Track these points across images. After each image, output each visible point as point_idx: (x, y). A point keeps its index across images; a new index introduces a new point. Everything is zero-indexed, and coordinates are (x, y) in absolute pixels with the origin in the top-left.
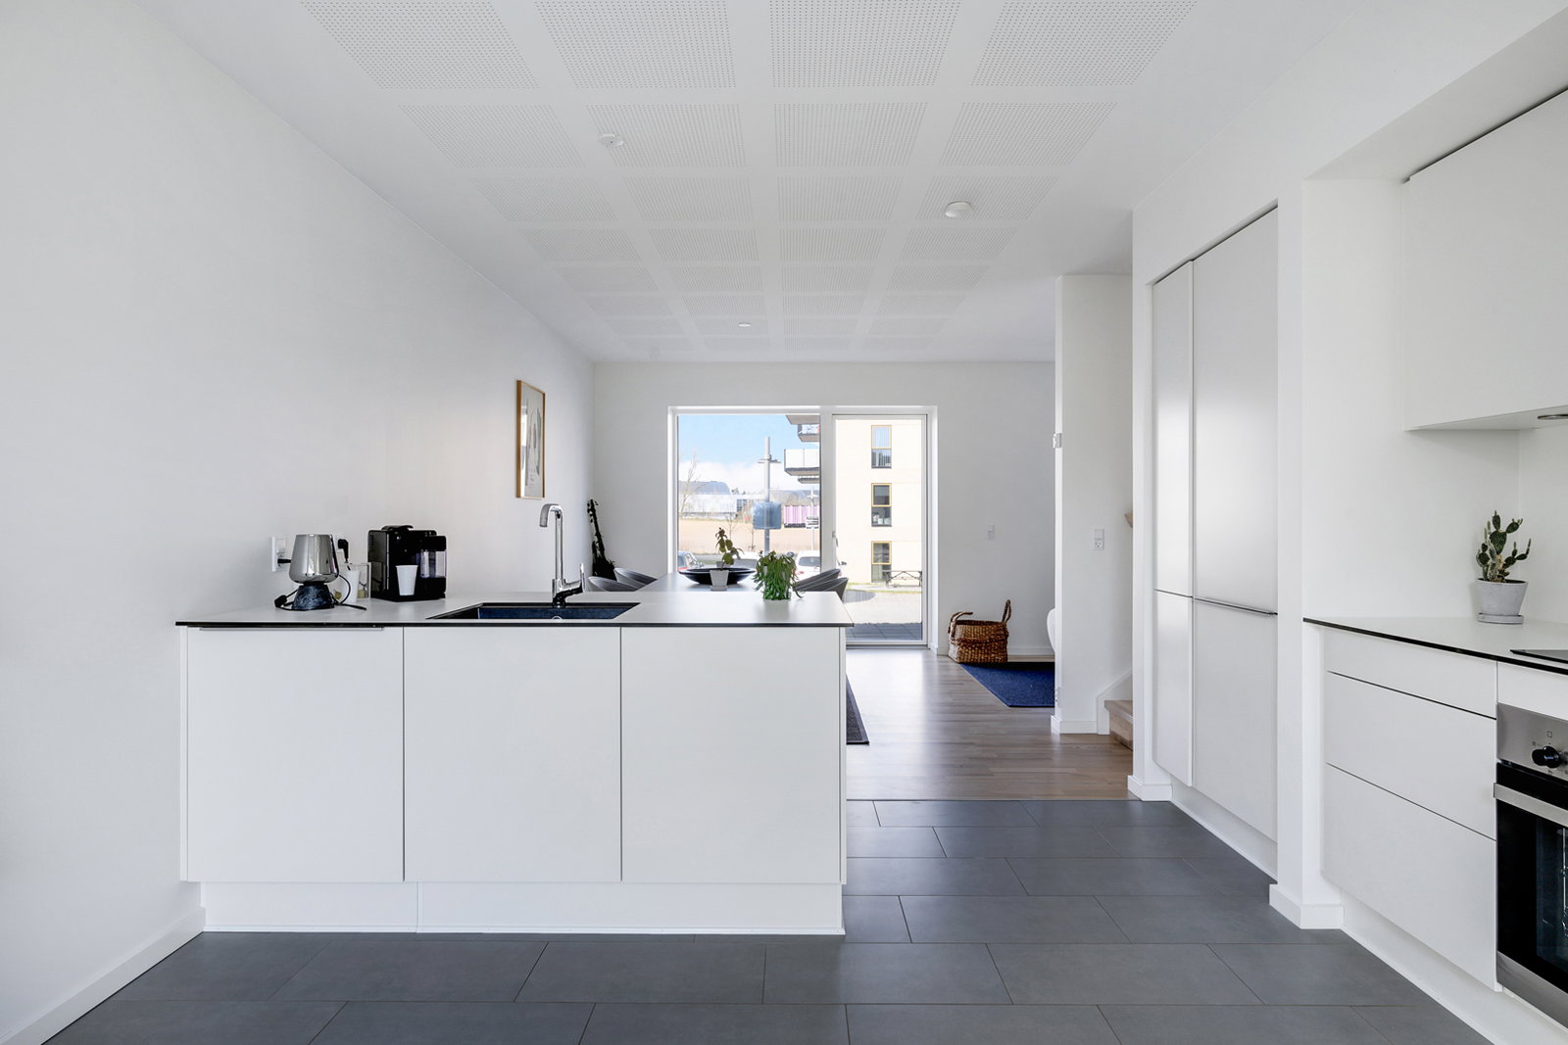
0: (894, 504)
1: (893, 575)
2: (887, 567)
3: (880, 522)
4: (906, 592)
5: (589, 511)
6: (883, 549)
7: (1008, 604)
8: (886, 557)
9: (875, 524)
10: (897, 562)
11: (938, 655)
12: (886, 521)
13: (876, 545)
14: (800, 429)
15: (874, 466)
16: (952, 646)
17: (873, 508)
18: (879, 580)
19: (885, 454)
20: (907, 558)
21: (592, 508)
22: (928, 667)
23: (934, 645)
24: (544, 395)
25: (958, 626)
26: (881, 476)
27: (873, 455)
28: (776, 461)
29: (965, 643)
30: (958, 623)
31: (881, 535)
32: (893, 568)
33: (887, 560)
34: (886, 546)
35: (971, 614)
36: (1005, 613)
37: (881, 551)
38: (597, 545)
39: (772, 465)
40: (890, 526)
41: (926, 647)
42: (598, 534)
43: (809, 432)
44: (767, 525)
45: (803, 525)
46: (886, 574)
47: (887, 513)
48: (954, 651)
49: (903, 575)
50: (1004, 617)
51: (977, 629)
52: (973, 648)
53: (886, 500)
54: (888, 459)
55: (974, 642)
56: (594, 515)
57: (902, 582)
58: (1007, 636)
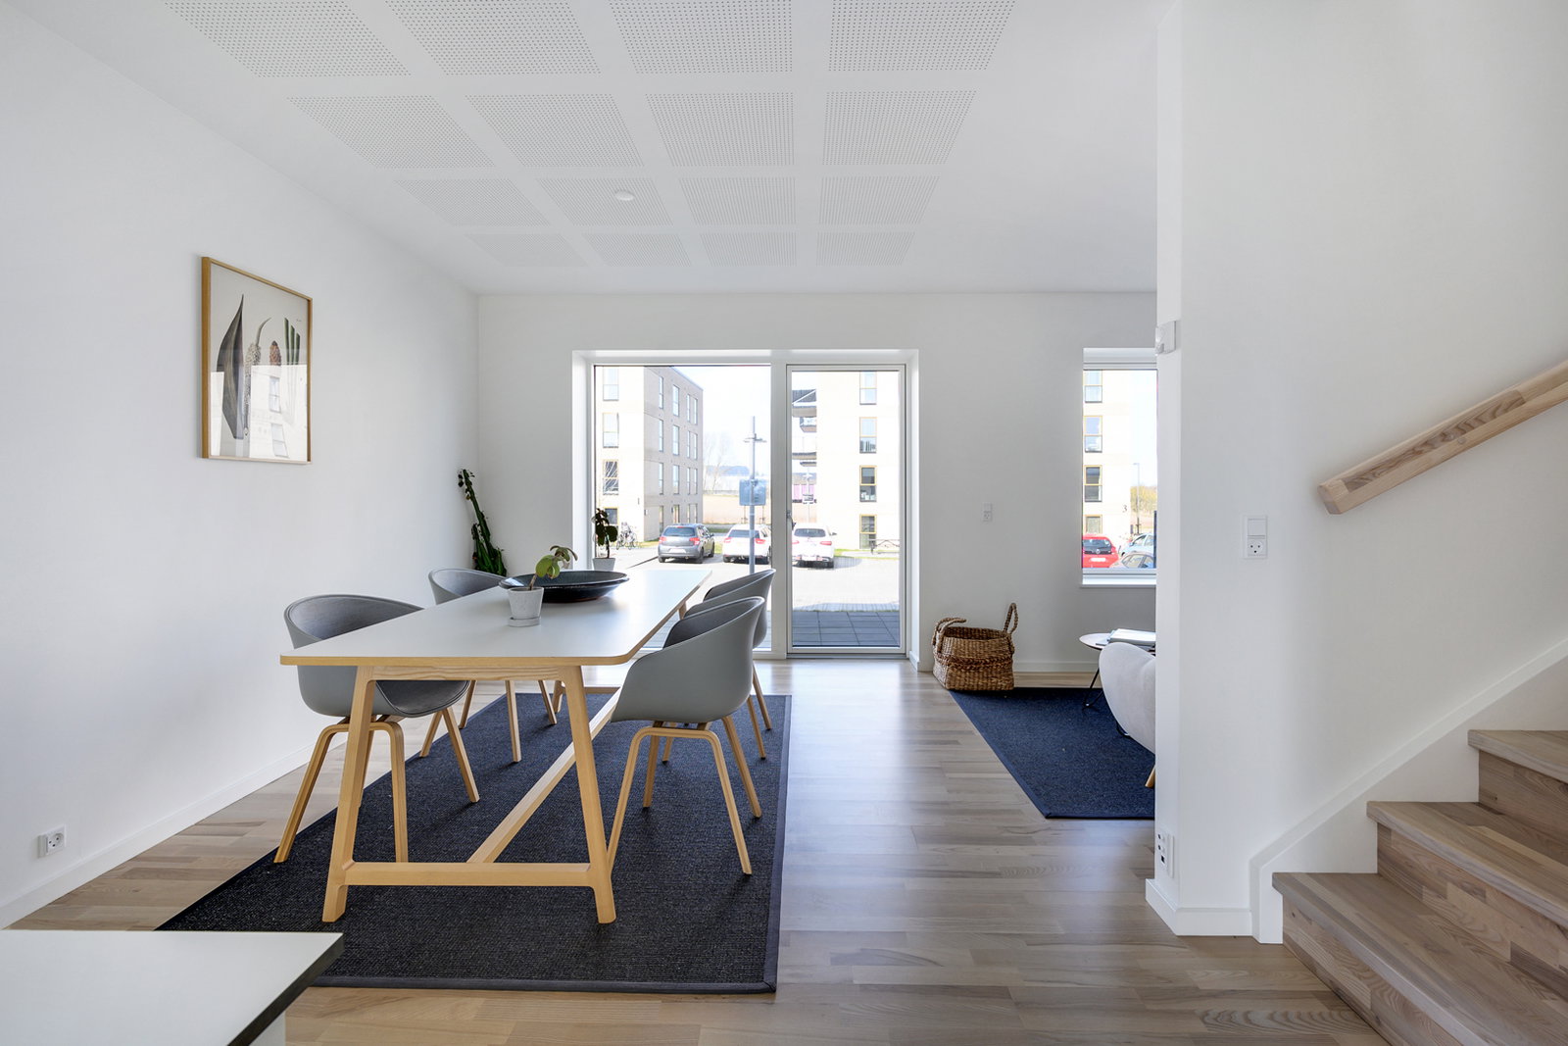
0: (878, 483)
1: (878, 543)
2: (873, 536)
3: (867, 498)
4: (888, 558)
5: (461, 484)
6: (869, 522)
7: (1013, 608)
8: (872, 528)
9: (862, 500)
10: (881, 532)
11: (919, 671)
12: (872, 498)
13: (864, 518)
14: (802, 421)
15: (861, 451)
16: (937, 665)
17: (861, 487)
18: (865, 547)
19: (872, 442)
20: (888, 529)
21: (465, 480)
22: (906, 686)
23: (915, 656)
24: (309, 302)
25: (946, 639)
26: (867, 460)
27: (861, 443)
28: (761, 440)
29: (956, 663)
30: (950, 632)
31: (868, 509)
32: (878, 537)
33: (872, 530)
34: (872, 518)
35: (965, 621)
36: (1009, 619)
37: (868, 522)
38: (479, 528)
39: (757, 444)
40: (875, 501)
41: (904, 657)
42: (481, 516)
43: (810, 424)
44: (752, 501)
45: (800, 501)
46: (871, 542)
47: (873, 491)
48: (940, 670)
49: (886, 543)
50: (1007, 625)
51: (973, 644)
52: (966, 670)
53: (872, 480)
54: (874, 447)
55: (969, 662)
56: (469, 489)
57: (885, 549)
58: (1012, 653)
